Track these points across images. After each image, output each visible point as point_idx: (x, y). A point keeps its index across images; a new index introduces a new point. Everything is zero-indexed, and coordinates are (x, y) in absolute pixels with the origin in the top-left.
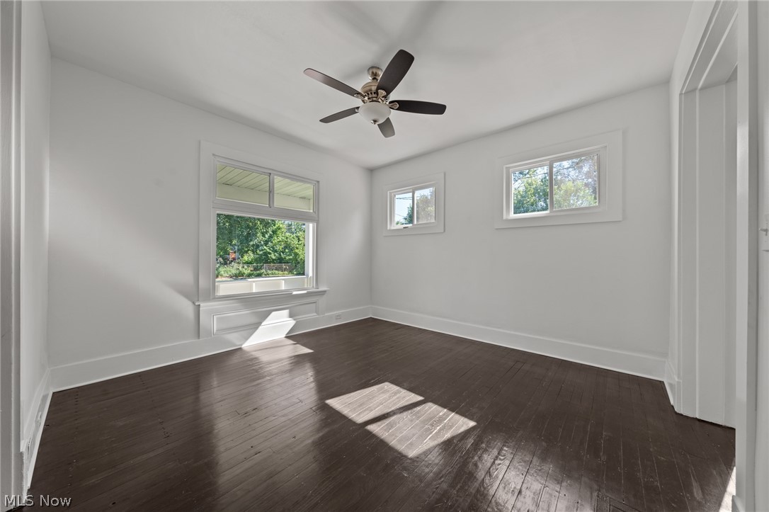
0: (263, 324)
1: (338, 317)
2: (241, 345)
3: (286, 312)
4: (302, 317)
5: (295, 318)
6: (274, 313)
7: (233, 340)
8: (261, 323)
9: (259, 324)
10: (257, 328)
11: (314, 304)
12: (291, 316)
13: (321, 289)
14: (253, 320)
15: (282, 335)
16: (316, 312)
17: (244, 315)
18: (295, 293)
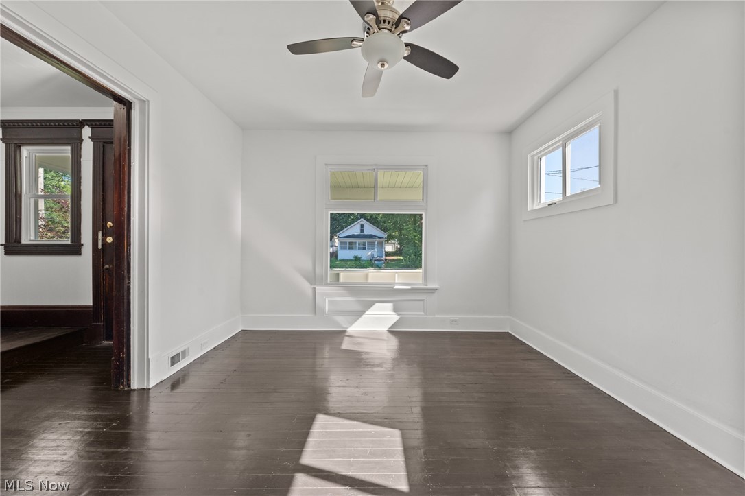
0: (367, 313)
1: (454, 322)
2: (347, 328)
3: (390, 306)
4: (408, 314)
5: (400, 313)
6: (377, 304)
7: (340, 322)
8: (365, 312)
9: (363, 312)
10: (361, 316)
11: (422, 302)
12: (395, 310)
13: (430, 286)
14: (358, 307)
15: (384, 328)
16: (424, 311)
17: (350, 302)
18: (396, 287)
